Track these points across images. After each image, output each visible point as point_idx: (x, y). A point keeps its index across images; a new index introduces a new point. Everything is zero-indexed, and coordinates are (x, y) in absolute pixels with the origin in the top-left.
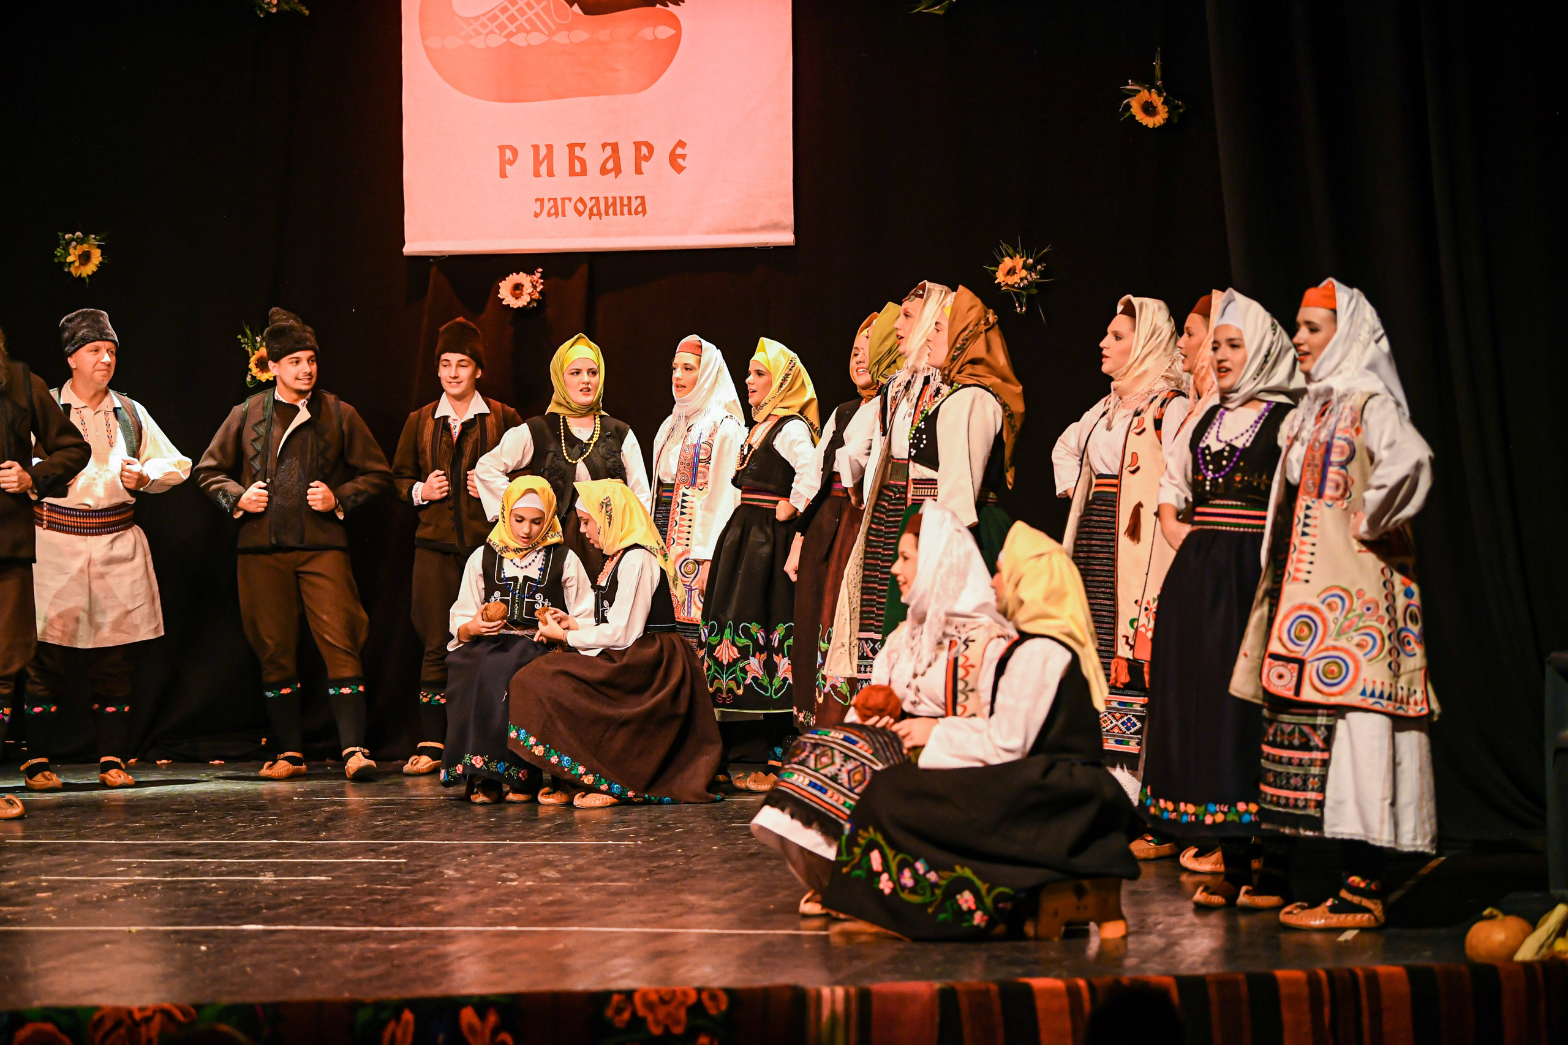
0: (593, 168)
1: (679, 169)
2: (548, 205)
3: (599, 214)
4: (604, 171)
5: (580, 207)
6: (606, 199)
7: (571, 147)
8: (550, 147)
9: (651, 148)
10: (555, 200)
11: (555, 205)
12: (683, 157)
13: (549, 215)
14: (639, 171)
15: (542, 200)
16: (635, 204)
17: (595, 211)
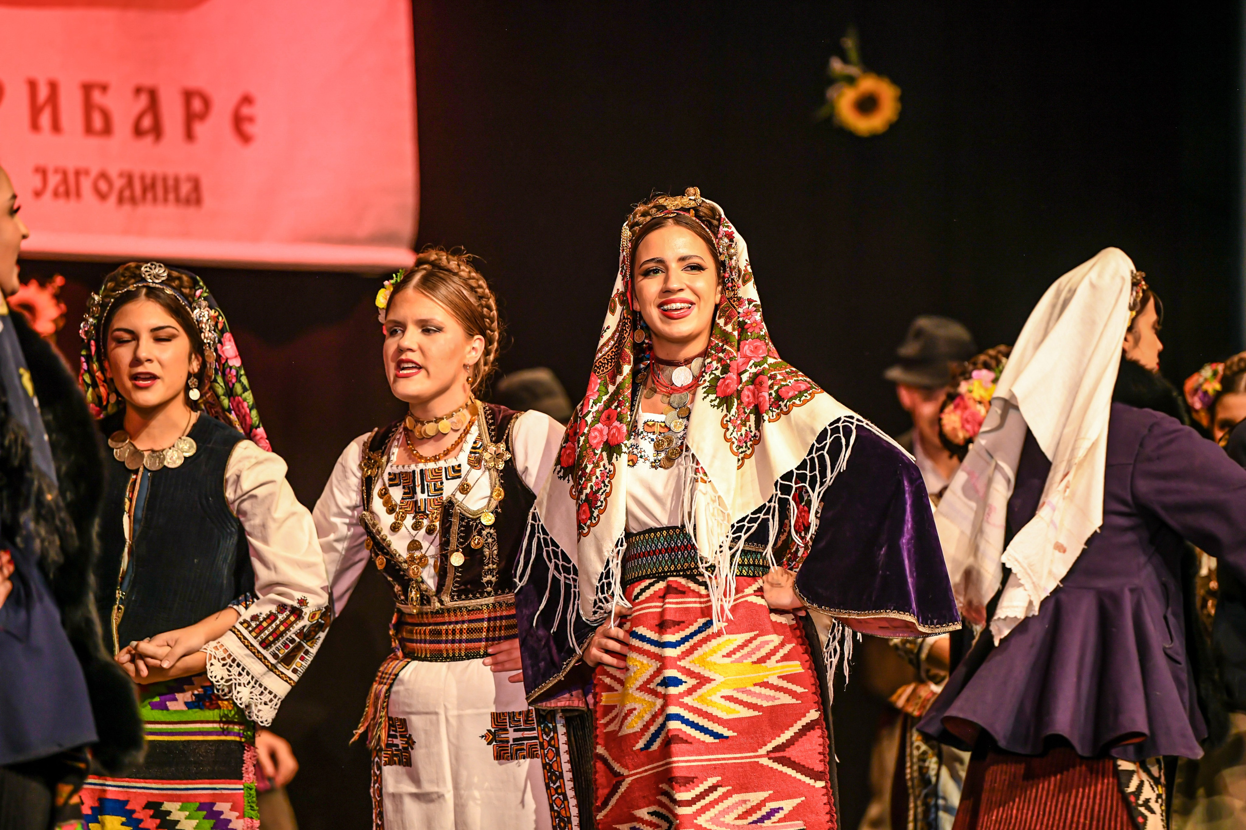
0: (122, 125)
1: (245, 138)
2: (54, 180)
3: (133, 200)
4: (138, 132)
5: (103, 186)
6: (143, 178)
7: (87, 89)
8: (53, 87)
9: (207, 103)
10: (65, 174)
11: (65, 180)
12: (251, 119)
13: (56, 194)
14: (189, 135)
15: (42, 172)
16: (185, 188)
17: (127, 193)
